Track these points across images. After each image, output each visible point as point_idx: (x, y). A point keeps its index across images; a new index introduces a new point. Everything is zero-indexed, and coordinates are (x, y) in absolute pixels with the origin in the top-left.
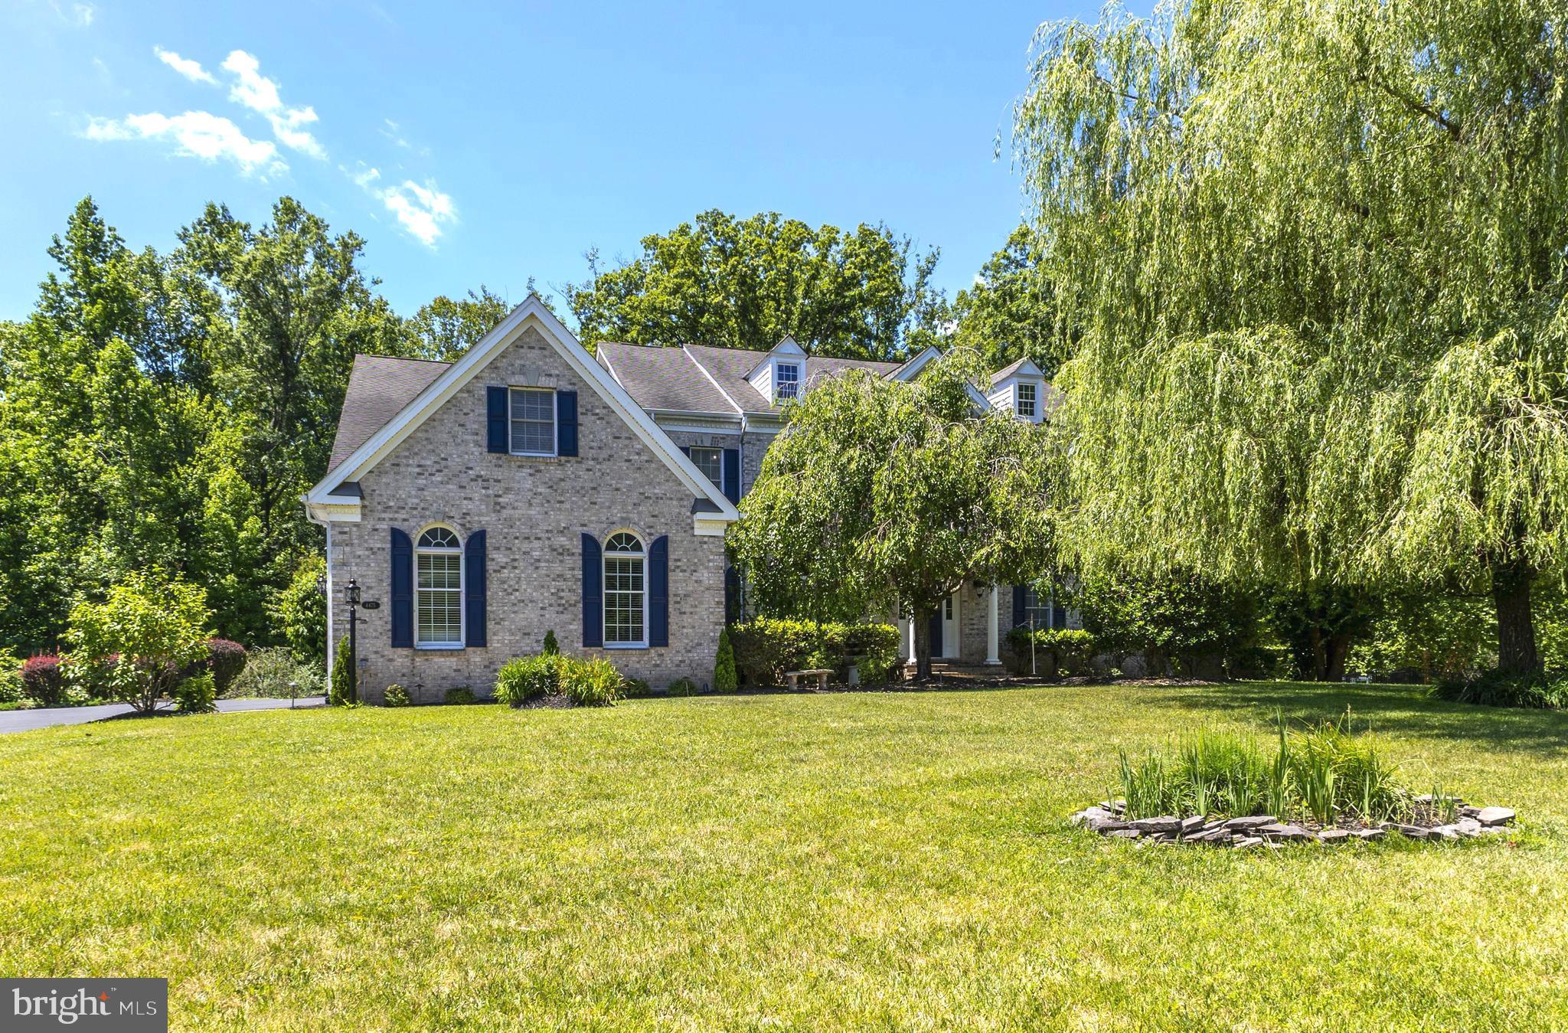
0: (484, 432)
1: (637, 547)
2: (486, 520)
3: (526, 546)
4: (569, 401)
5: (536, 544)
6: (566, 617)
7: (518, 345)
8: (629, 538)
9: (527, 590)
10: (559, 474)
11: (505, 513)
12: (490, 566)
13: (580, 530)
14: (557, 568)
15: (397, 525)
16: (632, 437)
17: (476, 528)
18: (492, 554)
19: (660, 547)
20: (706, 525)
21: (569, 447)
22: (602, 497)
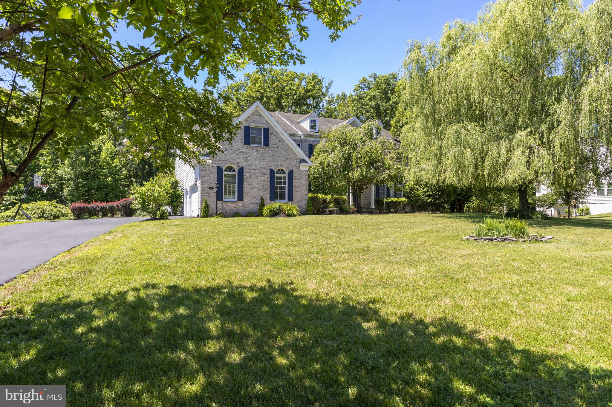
0: (243, 139)
1: (284, 173)
2: (244, 164)
3: (254, 172)
4: (266, 131)
5: (257, 171)
6: (265, 192)
7: (253, 115)
8: (282, 170)
9: (254, 184)
10: (264, 151)
11: (249, 162)
12: (245, 178)
13: (269, 168)
14: (263, 178)
15: (219, 165)
16: (284, 141)
17: (241, 166)
18: (245, 174)
19: (291, 173)
20: (304, 167)
21: (266, 144)
22: (276, 158)
